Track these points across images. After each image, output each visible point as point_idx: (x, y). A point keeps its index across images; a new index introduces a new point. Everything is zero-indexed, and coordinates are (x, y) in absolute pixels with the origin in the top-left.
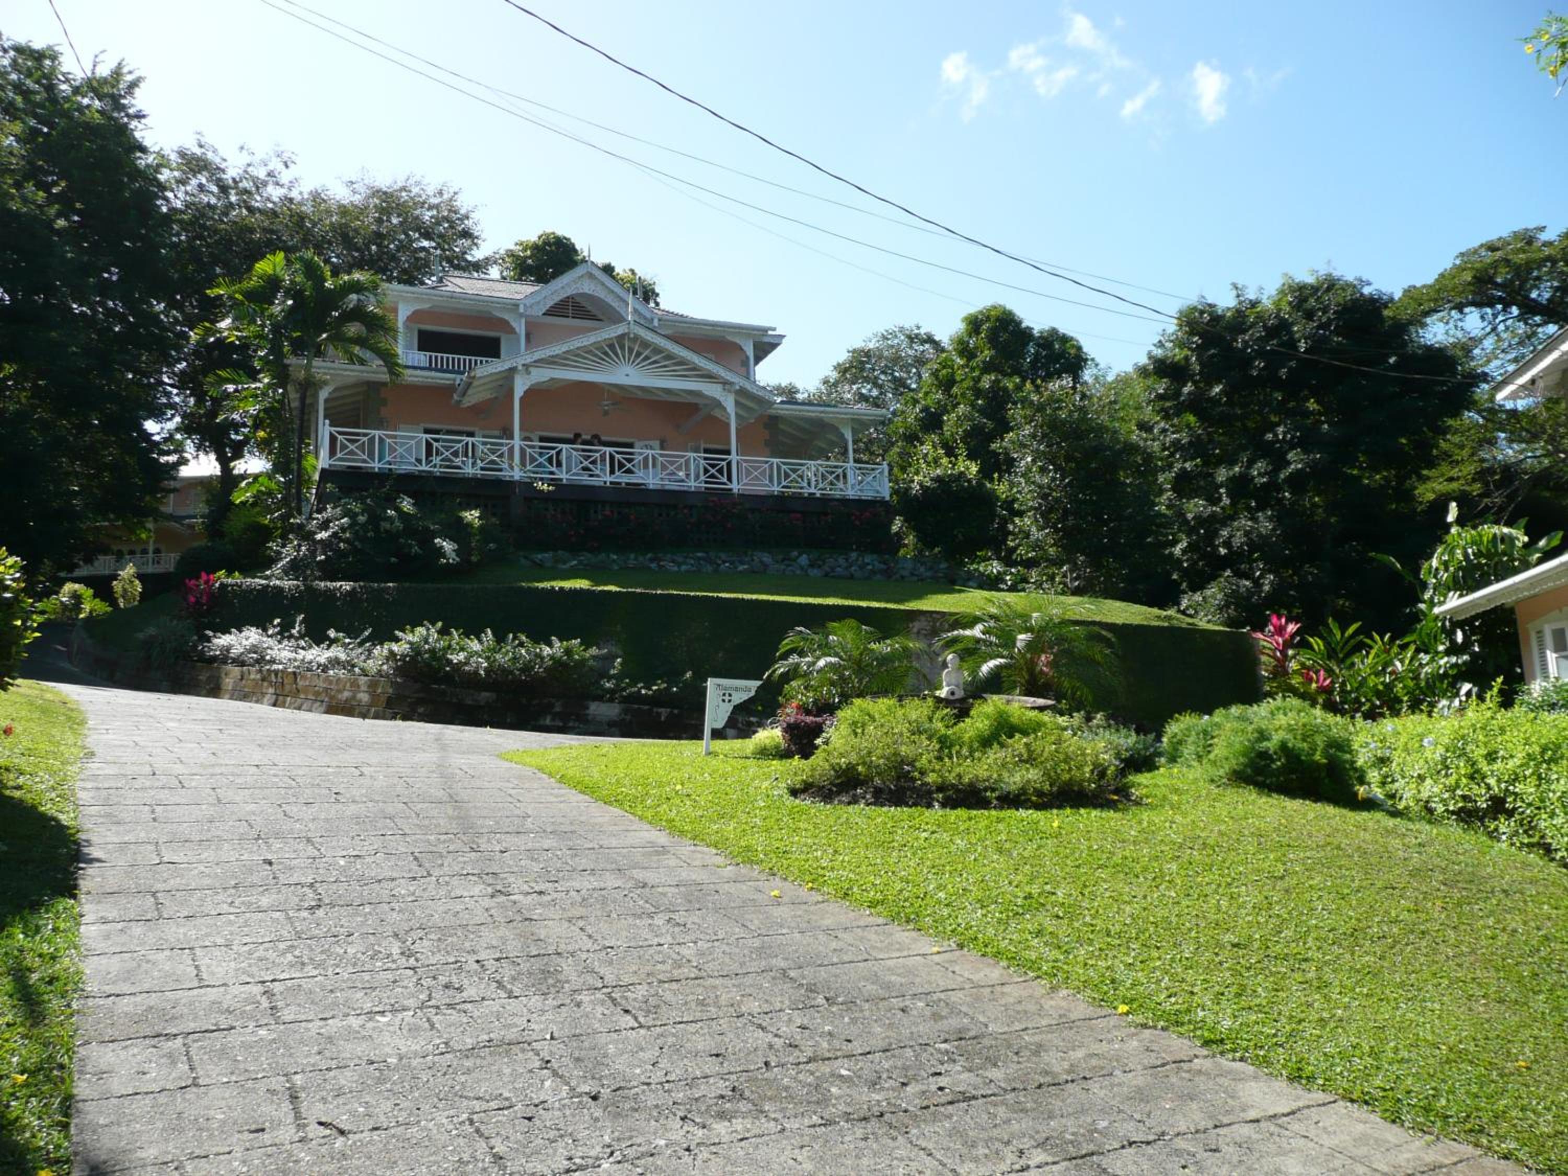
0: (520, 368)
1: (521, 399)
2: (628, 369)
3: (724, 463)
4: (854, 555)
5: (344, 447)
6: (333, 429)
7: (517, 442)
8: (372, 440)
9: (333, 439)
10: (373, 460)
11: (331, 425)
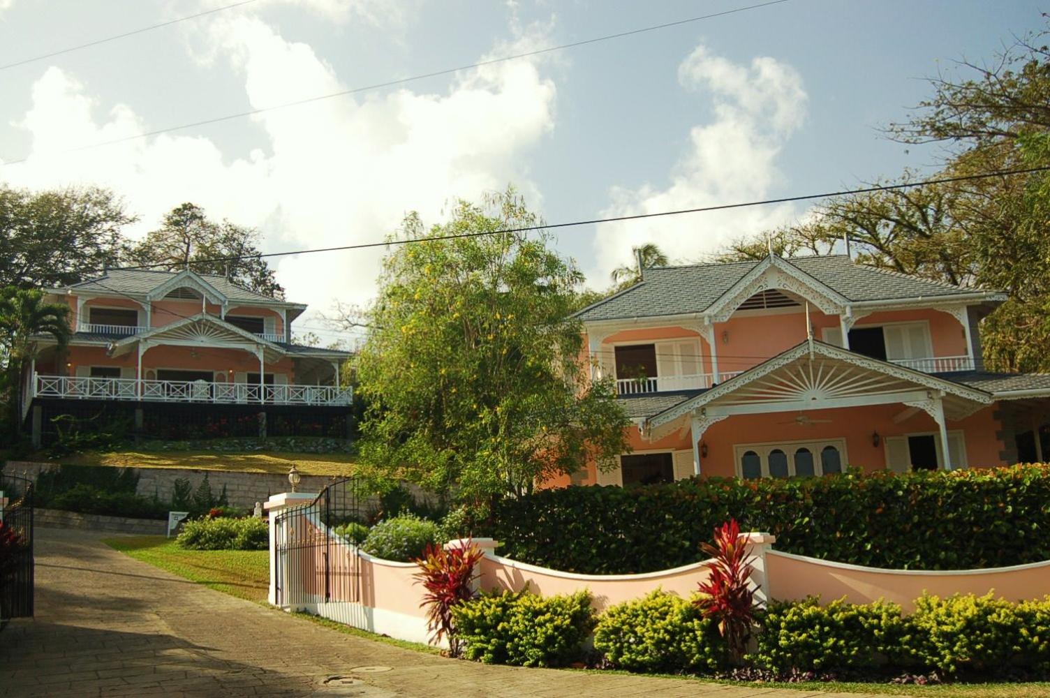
0: (142, 340)
1: (142, 357)
2: (203, 338)
3: (257, 388)
4: (321, 440)
5: (45, 386)
6: (39, 377)
7: (140, 380)
8: (60, 382)
9: (39, 382)
10: (61, 392)
11: (38, 374)
